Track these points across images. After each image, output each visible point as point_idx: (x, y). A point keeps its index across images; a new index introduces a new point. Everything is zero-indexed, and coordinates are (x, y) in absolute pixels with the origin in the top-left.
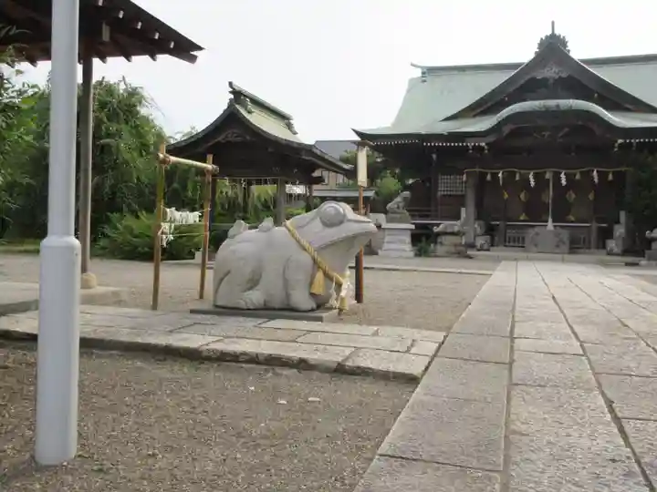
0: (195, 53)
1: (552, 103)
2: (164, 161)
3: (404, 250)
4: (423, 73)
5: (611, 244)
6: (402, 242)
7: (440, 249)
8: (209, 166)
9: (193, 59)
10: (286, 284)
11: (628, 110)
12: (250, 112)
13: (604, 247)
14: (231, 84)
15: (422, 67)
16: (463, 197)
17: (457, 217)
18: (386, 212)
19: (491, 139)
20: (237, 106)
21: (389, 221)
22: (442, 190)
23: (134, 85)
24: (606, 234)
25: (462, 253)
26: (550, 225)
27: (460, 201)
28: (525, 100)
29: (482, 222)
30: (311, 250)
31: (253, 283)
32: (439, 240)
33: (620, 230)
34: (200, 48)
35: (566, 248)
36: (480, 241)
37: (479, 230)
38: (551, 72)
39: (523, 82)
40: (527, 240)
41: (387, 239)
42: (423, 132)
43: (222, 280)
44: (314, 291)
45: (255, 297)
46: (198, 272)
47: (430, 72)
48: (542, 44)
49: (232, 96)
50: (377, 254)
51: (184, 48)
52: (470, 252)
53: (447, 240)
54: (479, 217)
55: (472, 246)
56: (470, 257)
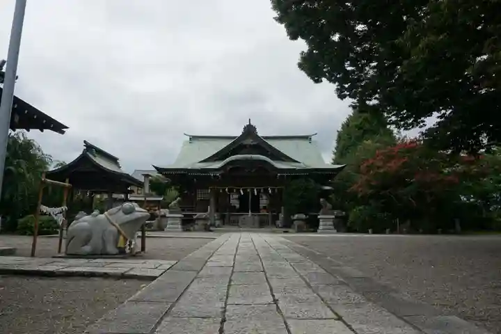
0: (64, 130)
1: (249, 156)
2: (44, 182)
3: (178, 228)
4: (190, 139)
5: (278, 222)
6: (177, 224)
7: (196, 227)
8: (67, 184)
9: (63, 133)
10: (104, 242)
11: (283, 160)
12: (95, 156)
13: (275, 224)
14: (85, 142)
15: (190, 136)
16: (209, 200)
17: (206, 211)
18: (168, 208)
19: (222, 172)
20: (88, 153)
21: (171, 213)
22: (199, 197)
23: (29, 139)
24: (276, 218)
25: (207, 229)
26: (250, 213)
27: (207, 202)
28: (237, 154)
29: (218, 214)
30: (117, 225)
31: (86, 242)
32: (196, 222)
33: (281, 216)
34: (67, 128)
35: (257, 225)
36: (218, 223)
37: (216, 218)
38: (249, 142)
39: (237, 146)
40: (240, 222)
41: (169, 222)
42: (189, 168)
43: (70, 241)
44: (119, 246)
45: (87, 249)
46: (58, 240)
47: (194, 138)
48: (245, 128)
49: (85, 148)
50: (164, 230)
51: (59, 128)
52: (211, 228)
53: (200, 223)
54: (217, 211)
55: (213, 225)
56: (211, 231)
